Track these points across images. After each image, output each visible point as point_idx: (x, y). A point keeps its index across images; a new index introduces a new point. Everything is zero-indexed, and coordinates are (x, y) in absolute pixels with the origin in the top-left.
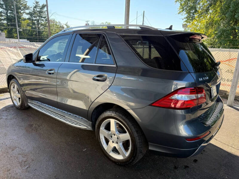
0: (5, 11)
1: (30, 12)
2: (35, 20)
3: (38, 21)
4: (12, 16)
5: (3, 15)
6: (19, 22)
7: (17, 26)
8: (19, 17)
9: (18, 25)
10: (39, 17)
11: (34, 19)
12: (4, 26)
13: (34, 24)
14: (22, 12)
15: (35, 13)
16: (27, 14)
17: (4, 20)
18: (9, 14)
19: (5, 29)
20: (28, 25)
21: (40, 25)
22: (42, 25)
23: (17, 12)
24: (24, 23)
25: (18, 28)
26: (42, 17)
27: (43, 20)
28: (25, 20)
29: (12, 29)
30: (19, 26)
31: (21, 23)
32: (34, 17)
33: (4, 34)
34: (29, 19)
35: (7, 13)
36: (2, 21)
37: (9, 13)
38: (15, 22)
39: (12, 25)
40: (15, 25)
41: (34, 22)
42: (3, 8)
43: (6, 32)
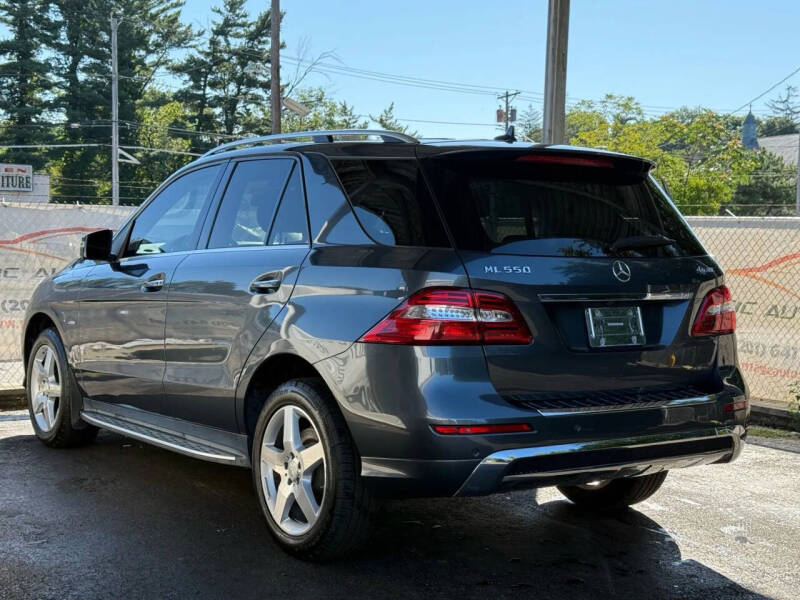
0: (66, 61)
1: (192, 60)
2: (218, 101)
3: (230, 104)
4: (97, 85)
5: (55, 79)
6: (127, 113)
7: (115, 137)
8: (131, 91)
9: (122, 132)
10: (239, 82)
11: (210, 93)
12: (50, 139)
13: (207, 123)
14: (151, 59)
15: (218, 62)
16: (178, 70)
17: (53, 106)
18: (81, 77)
19: (55, 154)
20: (176, 130)
21: (237, 130)
22: (249, 127)
23: (126, 65)
24: (155, 121)
25: (117, 150)
26: (252, 83)
27: (256, 100)
28: (160, 101)
29: (88, 155)
30: (128, 139)
31: (140, 119)
32: (213, 85)
33: (44, 182)
34: (183, 97)
35: (73, 68)
36: (45, 116)
37: (84, 70)
38: (107, 114)
39: (89, 134)
40: (104, 135)
41: (206, 111)
42: (59, 47)
43: (55, 172)
